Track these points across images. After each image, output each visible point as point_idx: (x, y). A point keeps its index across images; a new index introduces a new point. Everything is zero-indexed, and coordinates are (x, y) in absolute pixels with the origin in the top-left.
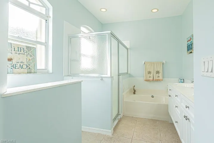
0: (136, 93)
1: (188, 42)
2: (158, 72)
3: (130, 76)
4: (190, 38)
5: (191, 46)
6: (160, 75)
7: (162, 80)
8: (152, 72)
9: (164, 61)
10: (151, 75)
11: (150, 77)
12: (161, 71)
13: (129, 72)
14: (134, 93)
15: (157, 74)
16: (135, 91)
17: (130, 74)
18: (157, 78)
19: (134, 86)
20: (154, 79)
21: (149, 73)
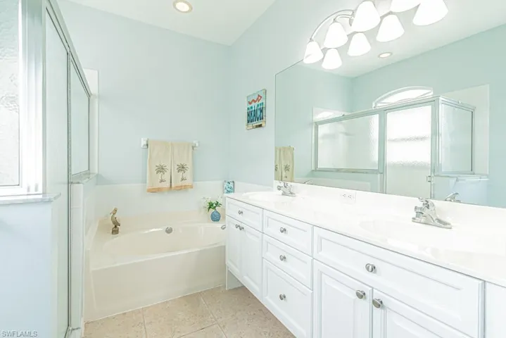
0: (120, 230)
1: (250, 103)
2: (182, 168)
3: (100, 180)
4: (259, 96)
5: (259, 112)
6: (188, 174)
7: (192, 187)
8: (168, 167)
9: (194, 142)
10: (166, 176)
11: (162, 181)
12: (189, 165)
13: (95, 170)
14: (115, 231)
15: (181, 173)
16: (116, 224)
17: (98, 176)
18: (180, 183)
19: (116, 211)
20: (173, 186)
21: (161, 169)
